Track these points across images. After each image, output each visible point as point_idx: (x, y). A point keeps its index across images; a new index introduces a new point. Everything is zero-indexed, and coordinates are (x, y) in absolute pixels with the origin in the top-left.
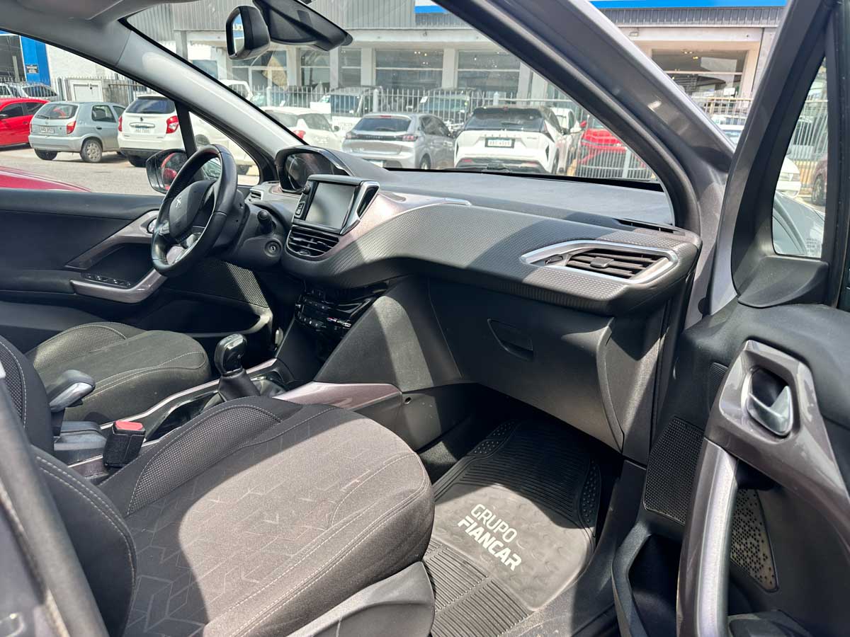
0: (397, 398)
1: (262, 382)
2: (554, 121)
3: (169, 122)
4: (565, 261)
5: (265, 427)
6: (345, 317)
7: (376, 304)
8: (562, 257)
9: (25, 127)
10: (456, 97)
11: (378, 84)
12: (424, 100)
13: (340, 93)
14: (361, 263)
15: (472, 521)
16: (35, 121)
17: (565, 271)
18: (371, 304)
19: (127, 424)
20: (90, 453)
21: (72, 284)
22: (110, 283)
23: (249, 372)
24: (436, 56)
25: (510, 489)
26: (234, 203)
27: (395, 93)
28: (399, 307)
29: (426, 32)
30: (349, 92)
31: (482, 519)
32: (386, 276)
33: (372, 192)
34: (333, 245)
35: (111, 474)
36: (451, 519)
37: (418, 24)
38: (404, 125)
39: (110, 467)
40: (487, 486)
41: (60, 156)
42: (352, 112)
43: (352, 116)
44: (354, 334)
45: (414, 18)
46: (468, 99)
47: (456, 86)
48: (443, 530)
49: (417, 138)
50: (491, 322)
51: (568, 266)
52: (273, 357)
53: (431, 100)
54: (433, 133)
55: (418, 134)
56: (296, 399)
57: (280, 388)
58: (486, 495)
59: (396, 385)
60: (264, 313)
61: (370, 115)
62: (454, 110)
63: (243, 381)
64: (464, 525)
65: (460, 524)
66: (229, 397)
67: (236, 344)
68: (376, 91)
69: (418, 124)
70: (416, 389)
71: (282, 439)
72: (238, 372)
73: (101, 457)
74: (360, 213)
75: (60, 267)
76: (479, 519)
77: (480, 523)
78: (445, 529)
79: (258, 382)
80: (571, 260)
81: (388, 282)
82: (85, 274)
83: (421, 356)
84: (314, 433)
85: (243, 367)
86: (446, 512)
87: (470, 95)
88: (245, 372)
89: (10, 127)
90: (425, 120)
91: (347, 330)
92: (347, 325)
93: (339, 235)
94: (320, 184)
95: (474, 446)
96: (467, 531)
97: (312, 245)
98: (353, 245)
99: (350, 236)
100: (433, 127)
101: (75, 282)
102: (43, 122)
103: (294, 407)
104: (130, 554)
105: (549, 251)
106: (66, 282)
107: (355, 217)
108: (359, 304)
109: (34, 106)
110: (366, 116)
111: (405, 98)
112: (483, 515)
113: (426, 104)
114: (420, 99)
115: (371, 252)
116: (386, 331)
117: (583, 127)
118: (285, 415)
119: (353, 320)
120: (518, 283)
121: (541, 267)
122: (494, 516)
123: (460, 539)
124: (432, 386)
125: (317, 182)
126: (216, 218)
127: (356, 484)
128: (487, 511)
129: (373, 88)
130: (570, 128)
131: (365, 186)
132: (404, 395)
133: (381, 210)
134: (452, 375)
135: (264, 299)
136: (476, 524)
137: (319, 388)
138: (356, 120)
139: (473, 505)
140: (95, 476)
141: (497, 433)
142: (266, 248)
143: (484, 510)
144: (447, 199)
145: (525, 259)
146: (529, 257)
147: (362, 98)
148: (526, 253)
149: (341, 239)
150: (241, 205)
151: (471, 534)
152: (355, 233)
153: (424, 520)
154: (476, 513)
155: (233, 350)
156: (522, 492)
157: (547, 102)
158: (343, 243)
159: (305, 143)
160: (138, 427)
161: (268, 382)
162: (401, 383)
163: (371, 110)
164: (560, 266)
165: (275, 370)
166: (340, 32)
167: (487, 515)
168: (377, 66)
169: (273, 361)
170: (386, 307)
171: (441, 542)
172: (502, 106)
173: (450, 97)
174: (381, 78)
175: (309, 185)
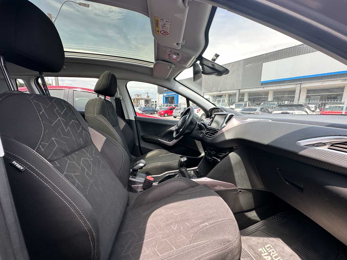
0: (236, 190)
1: (192, 173)
2: (309, 108)
3: (198, 110)
4: (327, 146)
5: (187, 189)
6: (219, 158)
7: (230, 155)
8: (325, 144)
9: (172, 112)
10: (272, 103)
11: (248, 101)
12: (262, 104)
13: (238, 103)
14: (225, 139)
15: (265, 251)
16: (174, 111)
17: (328, 151)
18: (228, 154)
19: (149, 178)
20: (140, 183)
21: (158, 140)
22: (166, 140)
23: (187, 169)
24: (267, 93)
25: (286, 244)
26: (192, 121)
27: (253, 102)
28: (239, 157)
29: (264, 88)
30: (240, 103)
31: (270, 252)
32: (234, 145)
33: (231, 116)
34: (216, 133)
35: (144, 190)
36: (256, 246)
37: (261, 86)
38: (255, 110)
39: (144, 188)
40: (274, 237)
41: (177, 117)
42: (241, 107)
43: (241, 108)
44: (221, 163)
45: (260, 84)
46: (276, 103)
47: (272, 100)
48: (251, 249)
49: (259, 113)
50: (279, 170)
51: (329, 148)
52: (197, 166)
53: (264, 104)
54: (264, 112)
55: (259, 112)
56: (197, 181)
57: (196, 176)
58: (273, 242)
59: (236, 185)
60: (202, 153)
61: (245, 108)
62: (272, 106)
63: (185, 172)
64: (261, 251)
65: (260, 250)
66: (181, 176)
67: (185, 160)
68: (248, 102)
69: (260, 110)
70: (244, 188)
71: (189, 195)
72: (184, 169)
73: (142, 185)
74: (226, 123)
75: (157, 135)
76: (269, 251)
77: (269, 254)
78: (253, 250)
79: (190, 173)
80: (331, 146)
81: (234, 148)
82: (162, 138)
83: (247, 176)
84: (199, 197)
85: (186, 167)
86: (254, 241)
87: (277, 102)
88: (186, 169)
89: (170, 112)
90: (262, 109)
91: (219, 162)
92: (219, 160)
93: (218, 130)
94: (216, 115)
95: (269, 217)
96: (263, 255)
97: (211, 133)
98: (223, 134)
99: (222, 131)
100: (264, 111)
101: (159, 139)
102: (175, 111)
103: (197, 184)
104: (90, 237)
105: (317, 140)
106: (157, 139)
107: (225, 124)
108: (224, 154)
109: (174, 108)
110: (244, 108)
111: (256, 104)
112: (271, 251)
113: (262, 105)
114: (261, 103)
115: (228, 136)
116: (233, 165)
117: (321, 110)
118: (193, 187)
119: (221, 159)
120: (296, 154)
121: (310, 148)
122: (277, 254)
123: (259, 257)
124: (251, 189)
125: (215, 115)
126: (186, 124)
127: (206, 225)
128: (273, 249)
129: (247, 102)
130: (315, 110)
131: (229, 114)
132: (238, 189)
133: (234, 122)
134: (260, 186)
135: (203, 149)
136: (267, 254)
137: (206, 179)
138: (241, 109)
139: (267, 244)
140: (140, 190)
141: (281, 215)
142: (200, 134)
143: (272, 249)
144: (261, 119)
145: (300, 143)
146: (303, 143)
147: (244, 104)
148: (300, 140)
149: (219, 131)
150: (195, 122)
151: (264, 257)
152: (224, 130)
153: (233, 258)
154: (268, 248)
155: (183, 162)
156: (293, 248)
157: (306, 103)
158: (219, 133)
159: (216, 106)
160: (152, 179)
161: (194, 174)
162: (238, 185)
163: (246, 107)
164: (325, 148)
165: (197, 170)
166: (225, 69)
167: (273, 251)
168: (249, 97)
169: (197, 167)
170: (233, 156)
171: (249, 255)
172: (288, 104)
173: (270, 103)
174: (249, 100)
175: (213, 116)
